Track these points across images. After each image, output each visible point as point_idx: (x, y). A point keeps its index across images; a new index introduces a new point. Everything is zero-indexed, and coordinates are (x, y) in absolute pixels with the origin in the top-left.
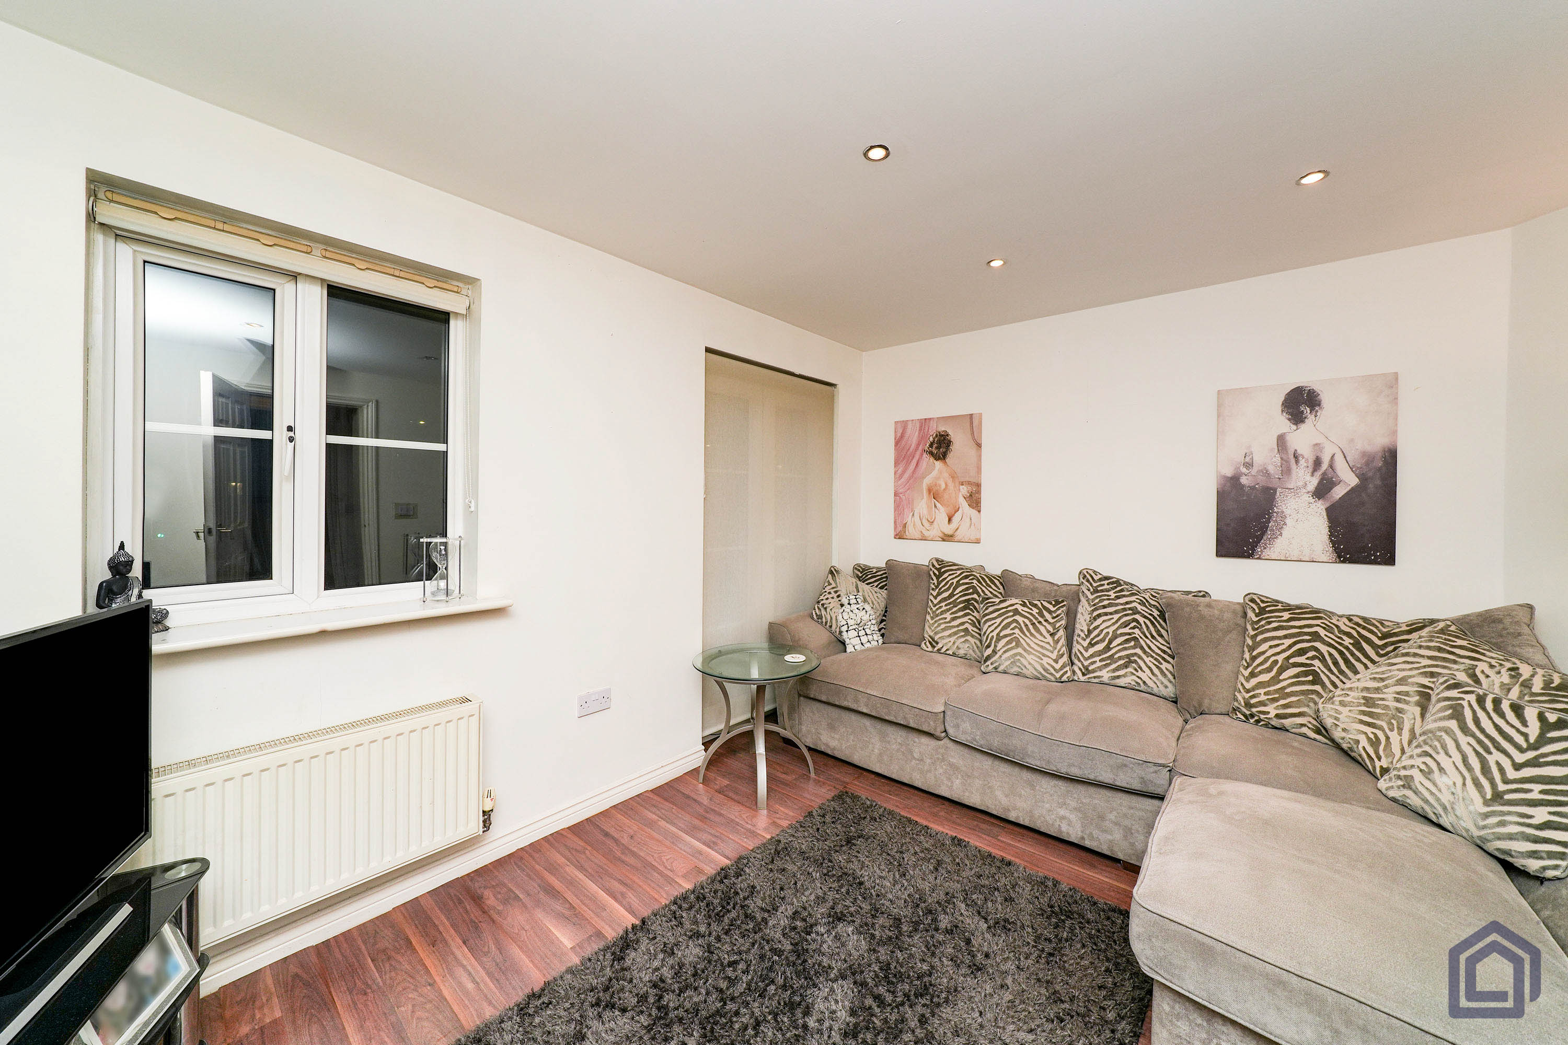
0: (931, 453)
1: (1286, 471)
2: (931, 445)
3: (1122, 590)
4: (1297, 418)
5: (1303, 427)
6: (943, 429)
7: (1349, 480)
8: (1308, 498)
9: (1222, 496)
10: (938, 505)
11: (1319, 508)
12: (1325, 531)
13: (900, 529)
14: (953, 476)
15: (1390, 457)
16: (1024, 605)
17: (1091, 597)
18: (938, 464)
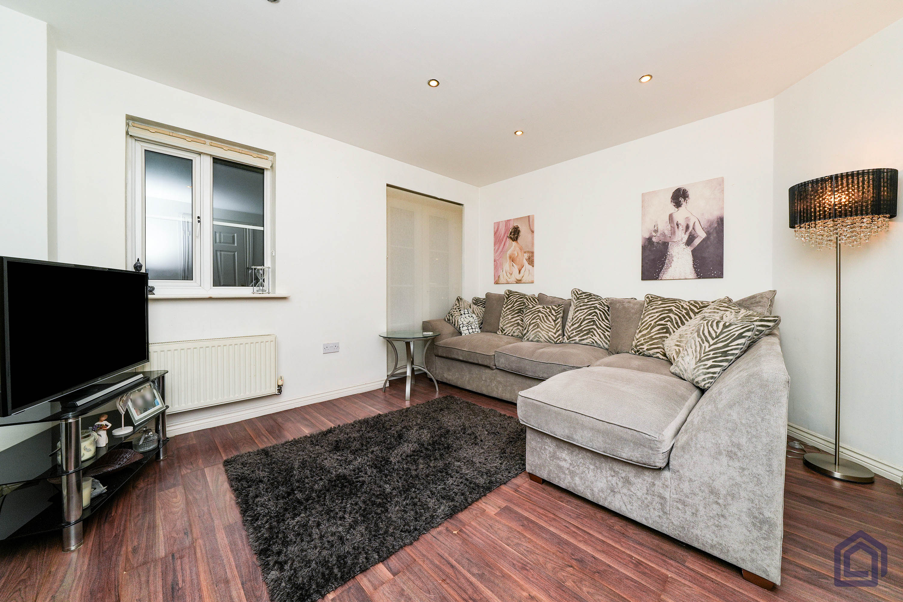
0: (511, 238)
1: (673, 233)
2: (511, 234)
3: (592, 298)
4: (678, 205)
5: (680, 208)
6: (516, 225)
7: (701, 235)
8: (683, 246)
9: (644, 248)
10: (514, 264)
11: (689, 250)
12: (691, 262)
13: (497, 279)
14: (521, 249)
15: (721, 221)
16: (544, 308)
17: (575, 302)
18: (514, 243)
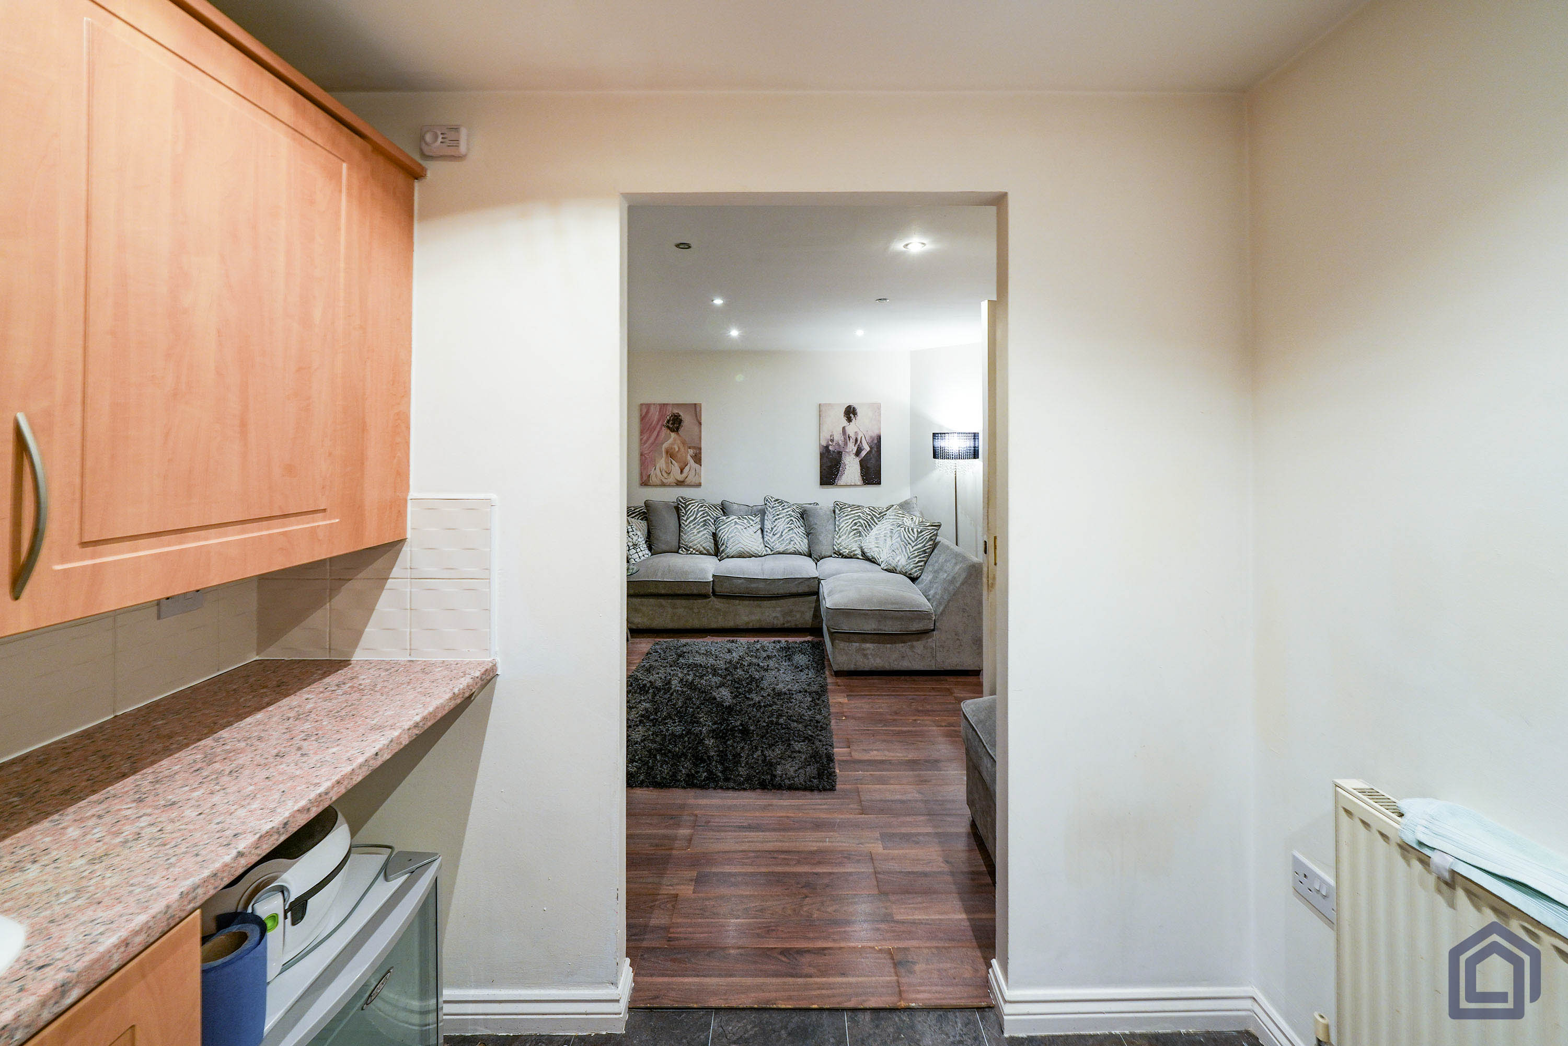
0: (668, 427)
1: (846, 444)
2: (668, 422)
3: (784, 506)
4: (849, 420)
5: (851, 423)
6: (677, 412)
7: (867, 448)
8: (853, 456)
9: (822, 455)
10: (674, 462)
11: (857, 460)
12: (859, 471)
13: (645, 478)
14: (684, 443)
15: (879, 438)
16: (739, 518)
17: (771, 511)
18: (673, 435)
